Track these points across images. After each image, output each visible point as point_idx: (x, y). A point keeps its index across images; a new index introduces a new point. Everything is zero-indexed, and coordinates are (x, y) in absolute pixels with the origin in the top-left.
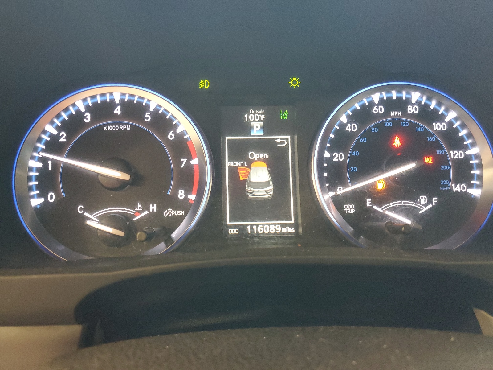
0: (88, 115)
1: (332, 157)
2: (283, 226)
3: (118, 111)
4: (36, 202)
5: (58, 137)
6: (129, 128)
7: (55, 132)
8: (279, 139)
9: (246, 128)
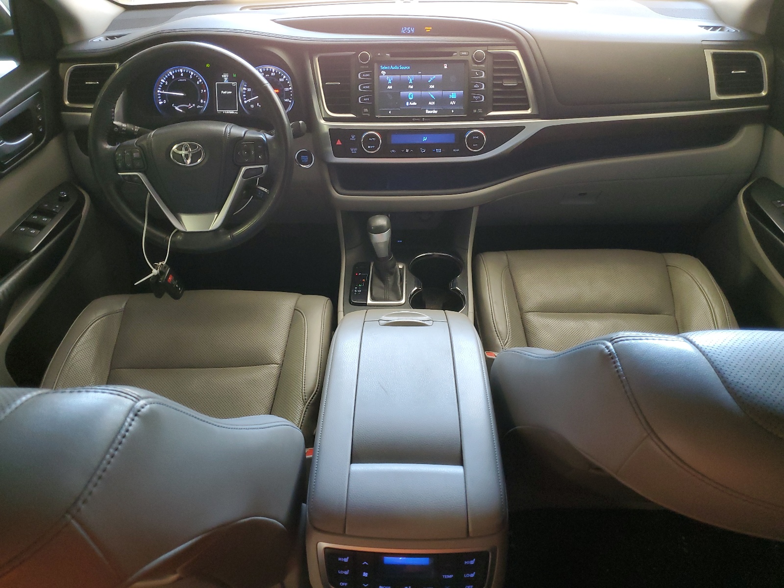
0: (173, 76)
1: (247, 90)
2: (234, 112)
3: (182, 75)
4: (161, 103)
5: (165, 83)
6: (185, 80)
7: (164, 82)
8: (233, 83)
9: (223, 80)
